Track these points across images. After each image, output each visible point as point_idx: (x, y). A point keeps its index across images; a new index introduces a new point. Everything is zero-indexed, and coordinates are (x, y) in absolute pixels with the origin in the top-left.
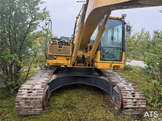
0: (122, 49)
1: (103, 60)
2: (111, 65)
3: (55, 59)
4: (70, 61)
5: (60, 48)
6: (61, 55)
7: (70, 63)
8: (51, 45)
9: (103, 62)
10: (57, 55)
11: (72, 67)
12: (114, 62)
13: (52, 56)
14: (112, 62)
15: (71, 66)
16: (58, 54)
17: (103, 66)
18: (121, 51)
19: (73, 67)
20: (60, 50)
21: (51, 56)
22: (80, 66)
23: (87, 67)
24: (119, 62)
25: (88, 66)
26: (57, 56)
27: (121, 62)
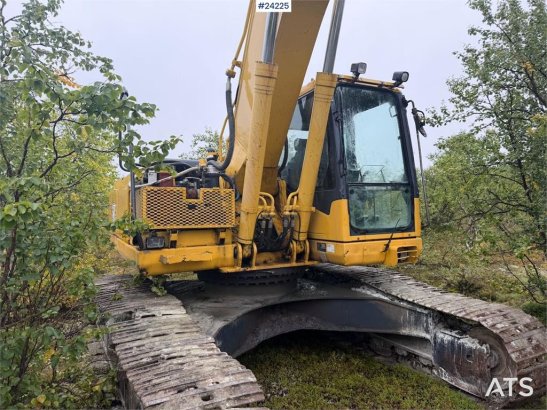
0: (409, 189)
1: (359, 230)
2: (387, 246)
3: (173, 245)
4: (229, 249)
5: (191, 201)
6: (199, 226)
7: (230, 254)
8: (156, 189)
9: (362, 237)
10: (181, 227)
11: (242, 269)
12: (396, 235)
13: (159, 234)
14: (388, 236)
15: (239, 269)
16: (185, 223)
17: (360, 253)
18: (409, 195)
19: (245, 272)
20: (192, 207)
21: (154, 233)
22: (265, 262)
23: (294, 264)
24: (406, 234)
25: (297, 261)
26: (182, 230)
27: (412, 234)
